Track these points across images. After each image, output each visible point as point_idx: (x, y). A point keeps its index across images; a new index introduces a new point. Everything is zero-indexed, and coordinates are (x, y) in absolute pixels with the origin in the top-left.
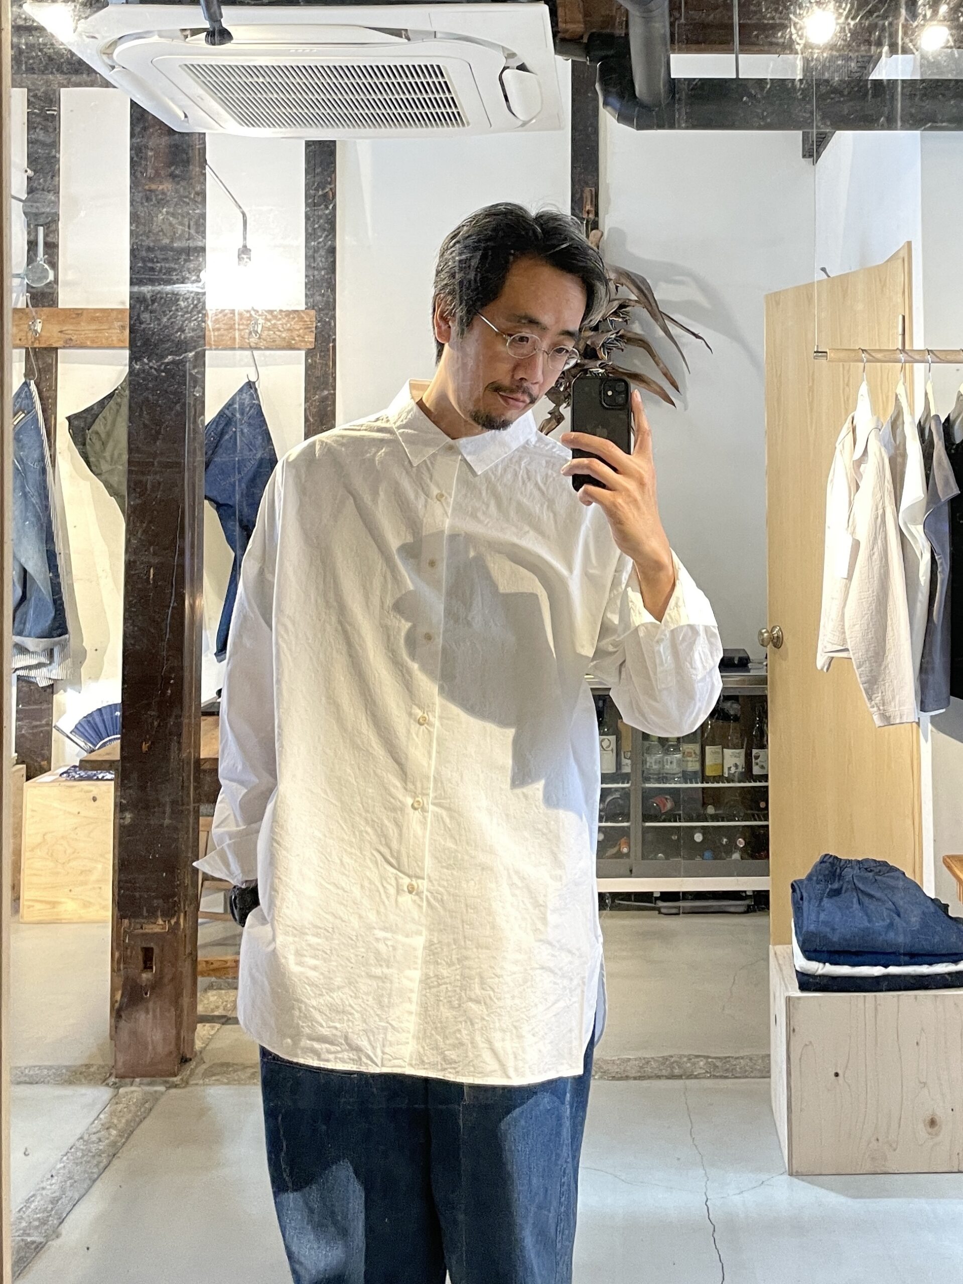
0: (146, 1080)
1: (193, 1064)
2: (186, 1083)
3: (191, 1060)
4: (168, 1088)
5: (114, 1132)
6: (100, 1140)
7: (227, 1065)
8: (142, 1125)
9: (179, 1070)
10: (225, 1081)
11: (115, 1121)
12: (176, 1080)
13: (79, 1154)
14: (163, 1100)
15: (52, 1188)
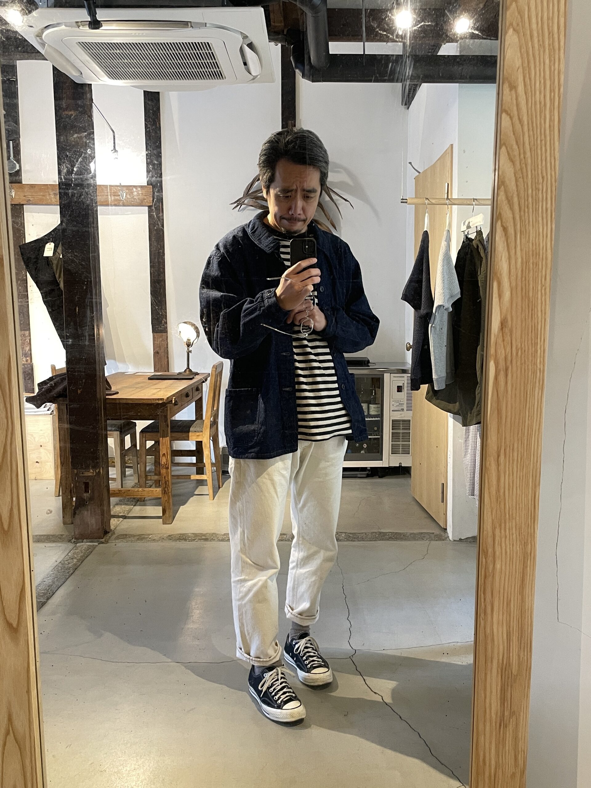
0: (88, 540)
1: (110, 534)
2: (107, 542)
3: (109, 532)
4: (99, 544)
5: (75, 560)
6: (69, 563)
7: (126, 535)
8: (88, 558)
9: (104, 536)
10: (125, 541)
11: (76, 556)
12: (103, 540)
13: (60, 568)
14: (97, 549)
15: (48, 581)
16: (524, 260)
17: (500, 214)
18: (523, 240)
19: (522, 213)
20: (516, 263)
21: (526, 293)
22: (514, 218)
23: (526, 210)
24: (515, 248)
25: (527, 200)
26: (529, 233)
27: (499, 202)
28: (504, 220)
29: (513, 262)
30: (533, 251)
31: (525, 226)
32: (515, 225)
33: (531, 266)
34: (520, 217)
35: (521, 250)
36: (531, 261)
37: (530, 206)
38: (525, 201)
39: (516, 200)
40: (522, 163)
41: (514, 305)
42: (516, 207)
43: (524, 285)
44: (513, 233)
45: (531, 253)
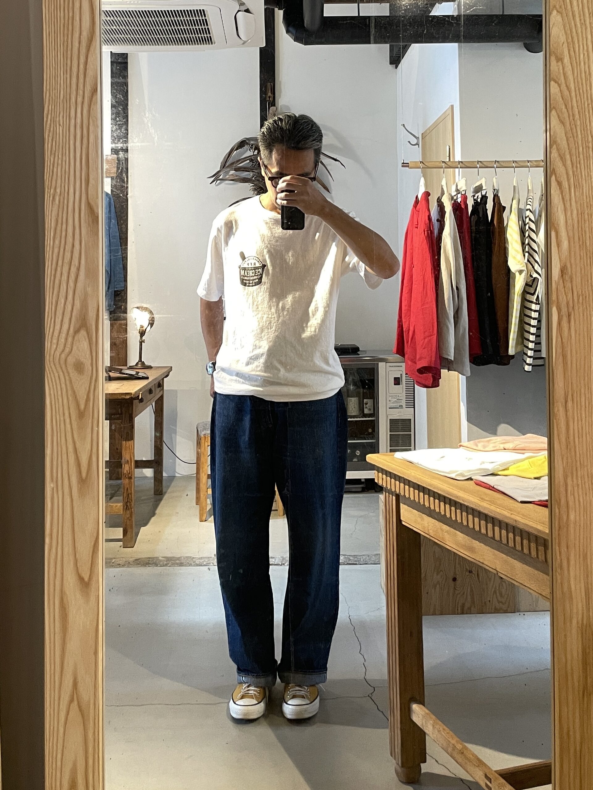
16: (580, 211)
17: (554, 170)
18: (577, 194)
19: (575, 169)
20: (572, 214)
21: (583, 243)
22: (567, 174)
23: (578, 165)
24: (570, 200)
25: (579, 157)
26: (583, 186)
27: (552, 160)
28: (558, 175)
29: (569, 214)
30: (587, 203)
31: (578, 180)
32: (568, 180)
33: (586, 216)
34: (573, 172)
35: (576, 202)
36: (586, 212)
37: (582, 162)
38: (576, 158)
39: (568, 157)
40: (571, 124)
41: (573, 253)
42: (569, 162)
43: (580, 234)
44: (567, 186)
45: (585, 204)
